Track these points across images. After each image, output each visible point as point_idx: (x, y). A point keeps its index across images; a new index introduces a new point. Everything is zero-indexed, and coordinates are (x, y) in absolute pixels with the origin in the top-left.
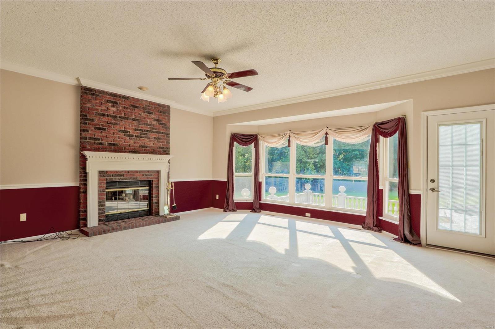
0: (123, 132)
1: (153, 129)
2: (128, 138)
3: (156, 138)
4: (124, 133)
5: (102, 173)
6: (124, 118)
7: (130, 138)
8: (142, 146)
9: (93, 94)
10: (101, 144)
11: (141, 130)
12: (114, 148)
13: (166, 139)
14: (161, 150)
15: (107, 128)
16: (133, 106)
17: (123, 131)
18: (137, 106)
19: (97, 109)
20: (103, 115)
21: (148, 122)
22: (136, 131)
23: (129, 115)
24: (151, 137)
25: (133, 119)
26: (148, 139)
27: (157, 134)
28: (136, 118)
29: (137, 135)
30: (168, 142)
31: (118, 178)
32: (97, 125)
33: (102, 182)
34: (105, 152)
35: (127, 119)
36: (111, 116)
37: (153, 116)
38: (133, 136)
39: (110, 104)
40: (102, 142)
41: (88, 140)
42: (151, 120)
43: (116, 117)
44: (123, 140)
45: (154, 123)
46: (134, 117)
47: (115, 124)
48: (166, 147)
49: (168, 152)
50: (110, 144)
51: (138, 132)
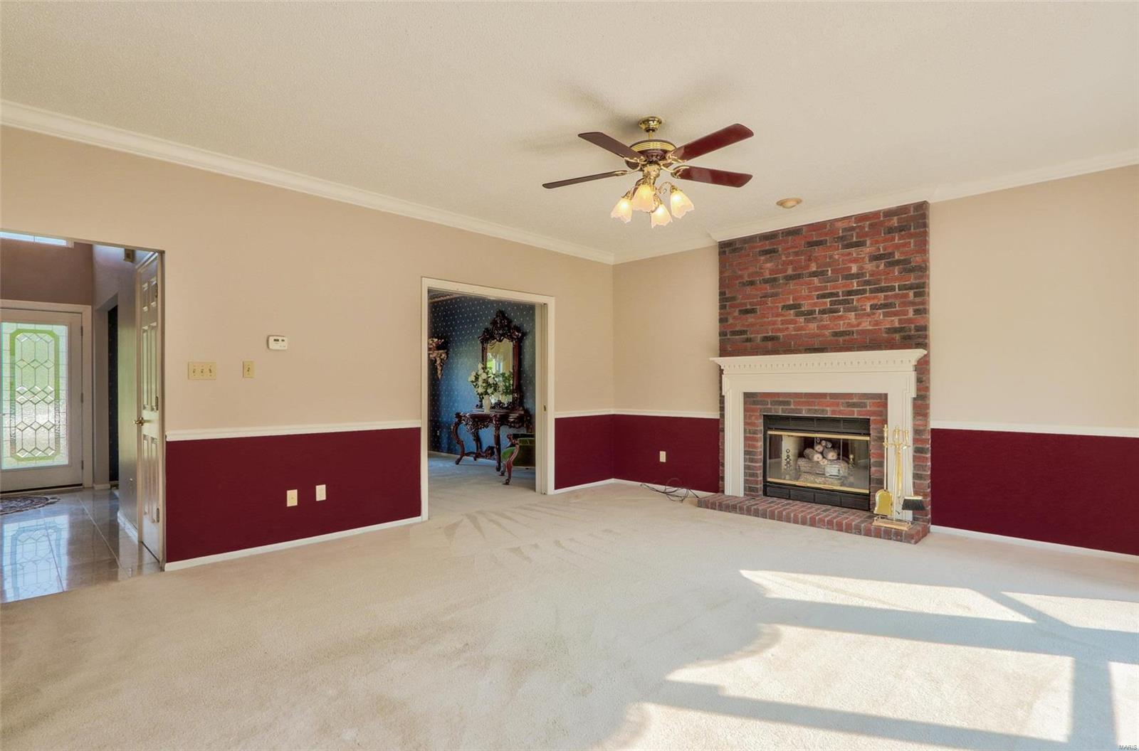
0: (791, 309)
1: (867, 283)
2: (802, 319)
3: (876, 305)
4: (792, 312)
5: (750, 398)
6: (791, 277)
7: (805, 319)
8: (836, 334)
9: (735, 250)
10: (748, 340)
11: (831, 295)
12: (774, 345)
13: (913, 304)
14: (897, 336)
15: (758, 307)
16: (811, 244)
17: (789, 307)
18: (821, 241)
19: (741, 277)
20: (752, 283)
21: (851, 268)
22: (820, 300)
23: (801, 268)
24: (862, 306)
25: (814, 274)
26: (853, 313)
27: (882, 295)
28: (819, 270)
29: (822, 308)
30: (922, 311)
31: (782, 409)
32: (742, 304)
33: (752, 414)
34: (757, 355)
35: (798, 276)
36: (766, 281)
37: (868, 249)
38: (811, 313)
39: (763, 258)
40: (752, 336)
41: (729, 337)
42: (861, 261)
43: (775, 280)
44: (790, 326)
45: (870, 267)
46: (814, 269)
47: (772, 295)
48: (913, 326)
49: (920, 340)
50: (766, 339)
51: (824, 300)
